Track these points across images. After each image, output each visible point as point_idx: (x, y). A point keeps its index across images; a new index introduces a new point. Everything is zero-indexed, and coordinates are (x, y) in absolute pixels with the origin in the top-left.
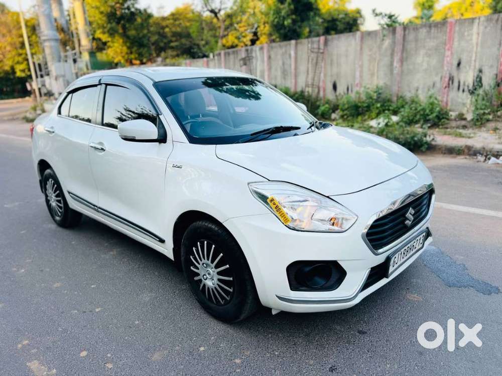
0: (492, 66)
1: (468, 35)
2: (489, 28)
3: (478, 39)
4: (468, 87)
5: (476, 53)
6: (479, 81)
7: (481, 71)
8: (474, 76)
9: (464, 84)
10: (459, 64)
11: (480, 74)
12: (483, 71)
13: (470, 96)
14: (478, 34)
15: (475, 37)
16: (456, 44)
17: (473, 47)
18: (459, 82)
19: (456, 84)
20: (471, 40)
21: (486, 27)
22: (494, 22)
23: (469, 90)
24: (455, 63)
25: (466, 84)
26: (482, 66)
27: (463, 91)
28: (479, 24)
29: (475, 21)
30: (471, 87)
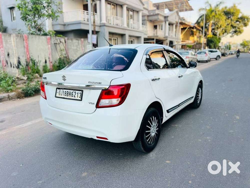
0: (23, 56)
1: (10, 41)
2: (18, 39)
3: (14, 44)
4: (15, 65)
5: (15, 50)
6: (19, 63)
7: (19, 58)
8: (17, 60)
9: (14, 65)
10: (8, 55)
11: (19, 59)
12: (20, 58)
13: (17, 70)
14: (14, 41)
15: (13, 43)
16: (4, 45)
17: (13, 47)
18: (11, 63)
19: (9, 64)
20: (11, 44)
21: (17, 39)
22: (19, 37)
23: (16, 67)
24: (7, 54)
25: (14, 64)
26: (19, 56)
27: (14, 67)
28: (13, 37)
29: (11, 35)
30: (17, 65)
